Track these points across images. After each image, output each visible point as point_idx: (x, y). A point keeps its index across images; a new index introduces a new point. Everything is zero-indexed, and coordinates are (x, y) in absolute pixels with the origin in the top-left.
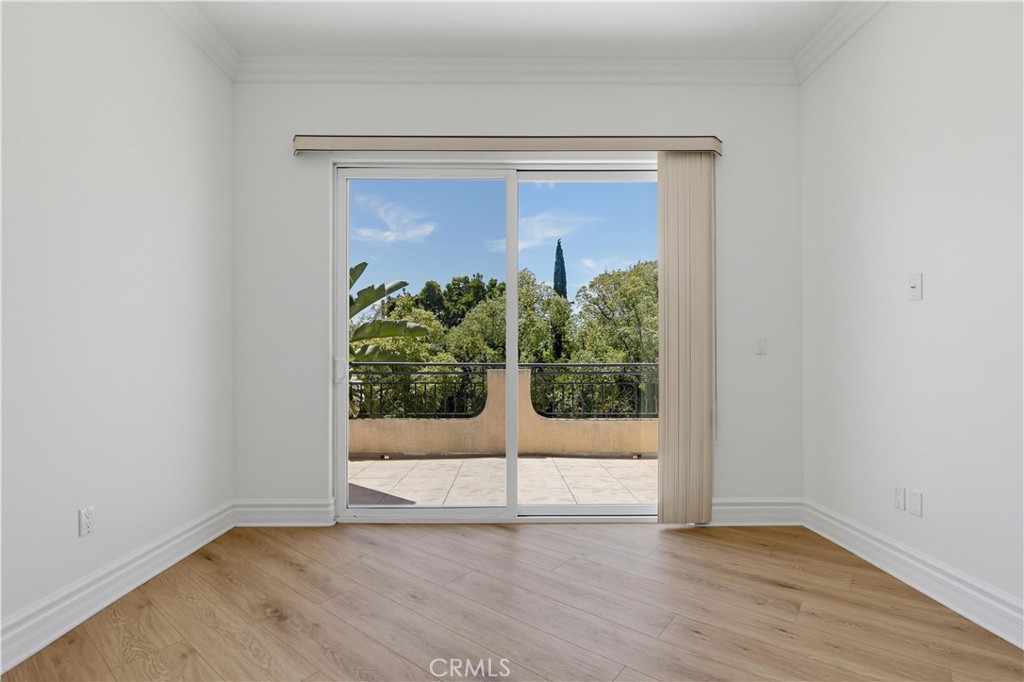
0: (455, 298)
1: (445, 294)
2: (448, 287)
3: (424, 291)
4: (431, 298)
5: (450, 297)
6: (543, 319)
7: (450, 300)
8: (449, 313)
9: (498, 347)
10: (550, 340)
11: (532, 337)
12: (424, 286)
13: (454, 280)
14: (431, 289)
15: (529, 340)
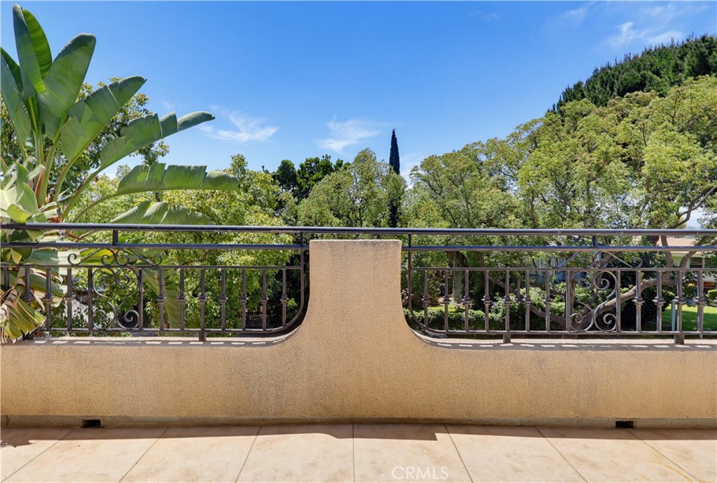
0: (307, 176)
1: (299, 172)
2: (301, 166)
3: (281, 169)
4: (286, 175)
5: (303, 175)
6: (383, 193)
7: (303, 177)
8: (302, 188)
9: (343, 216)
10: (387, 212)
11: (373, 208)
12: (279, 164)
13: (307, 160)
14: (286, 167)
15: (370, 211)
